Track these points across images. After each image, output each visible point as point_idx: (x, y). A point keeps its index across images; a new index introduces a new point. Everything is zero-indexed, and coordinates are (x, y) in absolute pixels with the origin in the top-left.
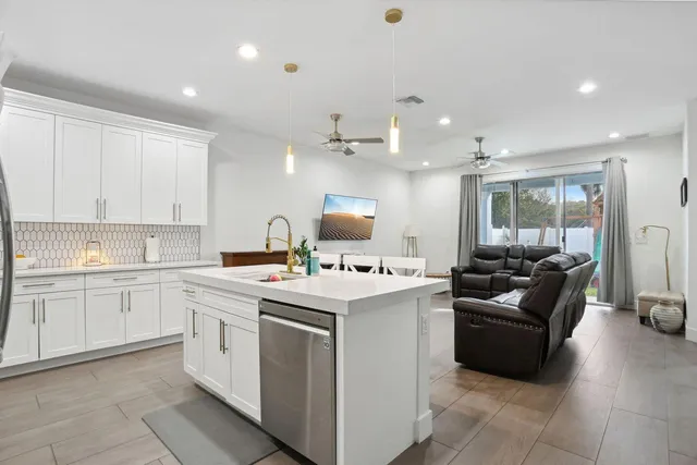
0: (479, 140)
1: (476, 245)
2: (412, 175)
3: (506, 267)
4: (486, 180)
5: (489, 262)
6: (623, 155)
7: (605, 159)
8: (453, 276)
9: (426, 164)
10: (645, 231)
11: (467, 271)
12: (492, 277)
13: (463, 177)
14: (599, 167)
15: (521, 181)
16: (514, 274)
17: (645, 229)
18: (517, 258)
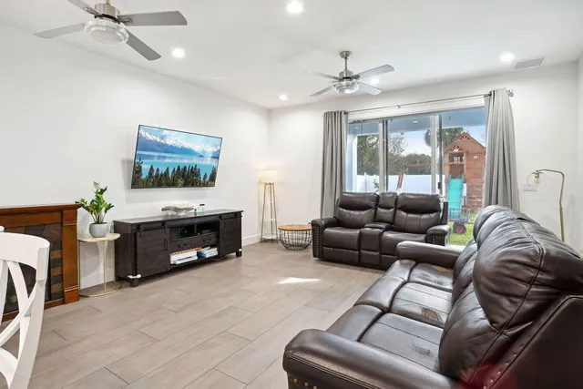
0: (345, 55)
1: (341, 192)
2: (270, 113)
3: (376, 219)
4: (352, 117)
5: (357, 213)
6: (509, 88)
7: (488, 93)
8: (313, 230)
9: (283, 97)
10: (538, 177)
11: (331, 224)
12: (361, 234)
13: (326, 115)
14: (481, 102)
15: (392, 118)
16: (387, 229)
17: (538, 174)
18: (389, 208)
